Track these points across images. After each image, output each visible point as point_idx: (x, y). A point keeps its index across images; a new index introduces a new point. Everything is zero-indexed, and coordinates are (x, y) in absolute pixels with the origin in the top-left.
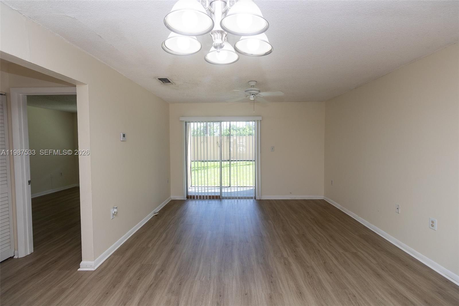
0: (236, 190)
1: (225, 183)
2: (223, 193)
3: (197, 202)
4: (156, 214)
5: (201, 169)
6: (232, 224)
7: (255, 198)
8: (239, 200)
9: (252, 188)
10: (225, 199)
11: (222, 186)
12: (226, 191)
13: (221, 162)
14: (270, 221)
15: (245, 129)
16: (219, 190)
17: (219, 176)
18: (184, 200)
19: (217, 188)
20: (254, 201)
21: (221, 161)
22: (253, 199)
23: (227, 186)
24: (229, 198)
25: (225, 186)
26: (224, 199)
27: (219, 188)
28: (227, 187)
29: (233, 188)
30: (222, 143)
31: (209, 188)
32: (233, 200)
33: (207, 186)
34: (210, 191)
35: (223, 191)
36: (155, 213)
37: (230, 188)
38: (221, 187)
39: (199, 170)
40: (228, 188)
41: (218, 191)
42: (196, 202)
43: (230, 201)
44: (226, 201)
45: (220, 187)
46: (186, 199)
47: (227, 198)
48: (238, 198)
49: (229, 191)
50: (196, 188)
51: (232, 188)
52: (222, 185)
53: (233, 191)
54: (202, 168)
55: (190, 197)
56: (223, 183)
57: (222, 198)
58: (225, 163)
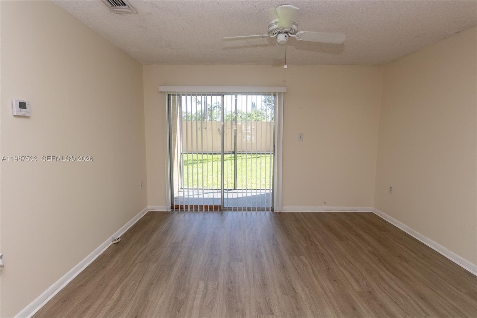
0: (244, 195)
1: (229, 185)
2: (225, 200)
3: (187, 216)
4: (117, 241)
5: (197, 163)
6: (240, 263)
7: (273, 210)
8: (249, 213)
9: (268, 192)
10: (229, 210)
11: (225, 188)
12: (230, 196)
13: (224, 155)
14: (303, 258)
15: (251, 114)
16: (220, 194)
17: (220, 173)
18: (167, 212)
19: (217, 191)
20: (270, 213)
21: (223, 153)
22: (269, 210)
23: (231, 188)
24: (235, 210)
25: (228, 188)
26: (226, 210)
27: (220, 191)
28: (231, 190)
29: (241, 191)
30: (225, 130)
31: (205, 191)
32: (240, 213)
33: (202, 188)
34: (206, 196)
35: (225, 196)
36: (114, 241)
37: (235, 191)
38: (223, 190)
39: (194, 163)
40: (233, 191)
41: (218, 195)
42: (184, 216)
43: (235, 213)
44: (230, 213)
45: (221, 189)
46: (170, 210)
47: (231, 210)
48: (247, 209)
49: (235, 196)
50: (190, 190)
51: (238, 191)
52: (225, 186)
53: (240, 195)
54: (199, 162)
55: (176, 208)
56: (225, 182)
57: (224, 210)
58: (229, 156)
